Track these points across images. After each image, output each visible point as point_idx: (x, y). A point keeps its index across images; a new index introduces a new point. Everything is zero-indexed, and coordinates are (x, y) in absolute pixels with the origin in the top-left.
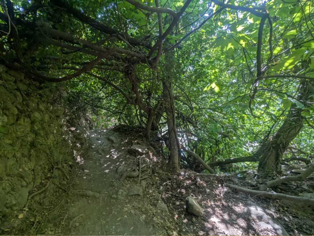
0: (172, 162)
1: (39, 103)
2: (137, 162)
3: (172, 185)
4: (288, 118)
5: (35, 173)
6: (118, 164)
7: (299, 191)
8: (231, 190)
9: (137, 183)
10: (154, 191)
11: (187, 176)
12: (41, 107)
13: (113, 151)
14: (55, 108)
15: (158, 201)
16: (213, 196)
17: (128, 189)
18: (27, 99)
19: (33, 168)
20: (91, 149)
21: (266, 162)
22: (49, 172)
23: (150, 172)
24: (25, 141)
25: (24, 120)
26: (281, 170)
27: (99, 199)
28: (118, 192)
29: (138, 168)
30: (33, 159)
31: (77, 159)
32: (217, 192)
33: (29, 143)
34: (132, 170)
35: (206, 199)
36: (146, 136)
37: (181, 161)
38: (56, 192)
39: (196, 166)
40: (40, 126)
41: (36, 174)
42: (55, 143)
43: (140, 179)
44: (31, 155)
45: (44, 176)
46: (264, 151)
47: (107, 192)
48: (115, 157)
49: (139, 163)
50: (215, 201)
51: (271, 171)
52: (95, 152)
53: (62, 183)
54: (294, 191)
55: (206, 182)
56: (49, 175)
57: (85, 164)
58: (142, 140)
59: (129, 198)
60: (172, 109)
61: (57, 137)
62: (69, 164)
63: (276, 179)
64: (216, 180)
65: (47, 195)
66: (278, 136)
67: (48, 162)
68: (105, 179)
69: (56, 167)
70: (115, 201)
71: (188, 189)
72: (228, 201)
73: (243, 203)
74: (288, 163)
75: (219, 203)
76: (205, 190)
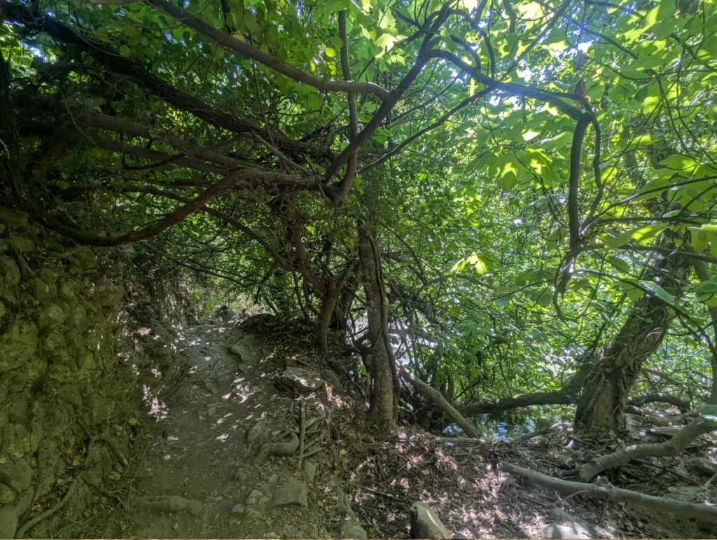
0: (380, 409)
1: (63, 280)
2: (296, 413)
3: (379, 469)
4: (637, 308)
5: (41, 462)
6: (250, 417)
7: (667, 480)
8: (515, 480)
9: (295, 469)
10: (334, 489)
11: (413, 444)
12: (67, 290)
13: (239, 383)
14: (102, 288)
15: (345, 516)
16: (475, 495)
17: (273, 489)
18: (33, 273)
19: (35, 449)
20: (186, 379)
21: (592, 409)
22: (77, 454)
23: (326, 436)
24: (19, 383)
25: (21, 328)
26: (625, 426)
27: (199, 517)
28: (247, 497)
29: (297, 429)
30: (38, 426)
31: (150, 406)
32: (484, 484)
33: (29, 385)
34: (284, 434)
35: (457, 503)
36: (318, 344)
37: (401, 404)
38: (93, 504)
39: (434, 414)
40: (60, 339)
41: (42, 464)
42: (97, 376)
43: (302, 456)
44: (32, 416)
45: (62, 466)
46: (586, 381)
47: (221, 498)
48: (245, 398)
49: (300, 415)
50: (479, 508)
51: (603, 429)
52: (195, 387)
53: (110, 477)
54: (657, 480)
55: (458, 459)
56: (75, 463)
57: (170, 419)
58: (309, 355)
59: (275, 512)
60: (379, 285)
61: (102, 359)
62: (130, 425)
63: (614, 451)
64: (480, 453)
65: (66, 518)
66: (616, 349)
67: (76, 427)
68: (217, 461)
69: (94, 438)
70: (239, 522)
71: (417, 478)
72: (508, 507)
73: (543, 514)
74: (642, 410)
75: (486, 515)
76: (456, 481)
